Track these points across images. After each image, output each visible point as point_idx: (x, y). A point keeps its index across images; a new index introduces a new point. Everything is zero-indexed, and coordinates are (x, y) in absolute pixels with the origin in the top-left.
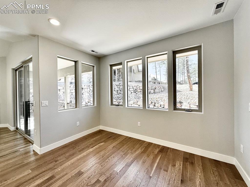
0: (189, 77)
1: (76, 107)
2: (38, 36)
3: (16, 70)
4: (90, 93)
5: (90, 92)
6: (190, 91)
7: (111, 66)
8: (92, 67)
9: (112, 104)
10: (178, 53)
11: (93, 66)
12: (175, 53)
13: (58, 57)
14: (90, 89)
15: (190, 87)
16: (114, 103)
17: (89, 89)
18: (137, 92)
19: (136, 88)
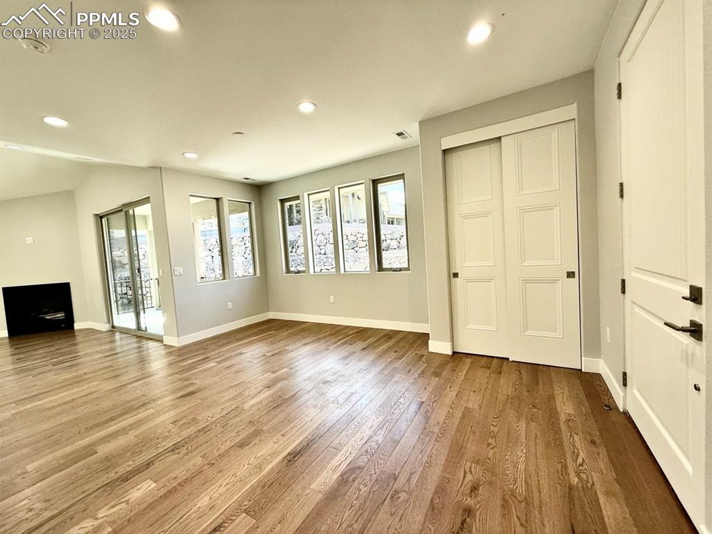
1: (224, 279)
2: (161, 168)
3: (101, 217)
4: (246, 256)
5: (247, 253)
7: (283, 201)
8: (248, 205)
9: (288, 271)
10: (380, 183)
11: (249, 203)
12: (375, 183)
13: (191, 195)
14: (246, 246)
16: (292, 269)
17: (243, 247)
18: (356, 249)
19: (355, 238)
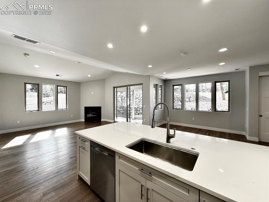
0: (222, 88)
2: (150, 76)
3: (115, 88)
6: (223, 100)
7: (173, 85)
9: (173, 108)
11: (162, 86)
12: (216, 82)
15: (223, 97)
